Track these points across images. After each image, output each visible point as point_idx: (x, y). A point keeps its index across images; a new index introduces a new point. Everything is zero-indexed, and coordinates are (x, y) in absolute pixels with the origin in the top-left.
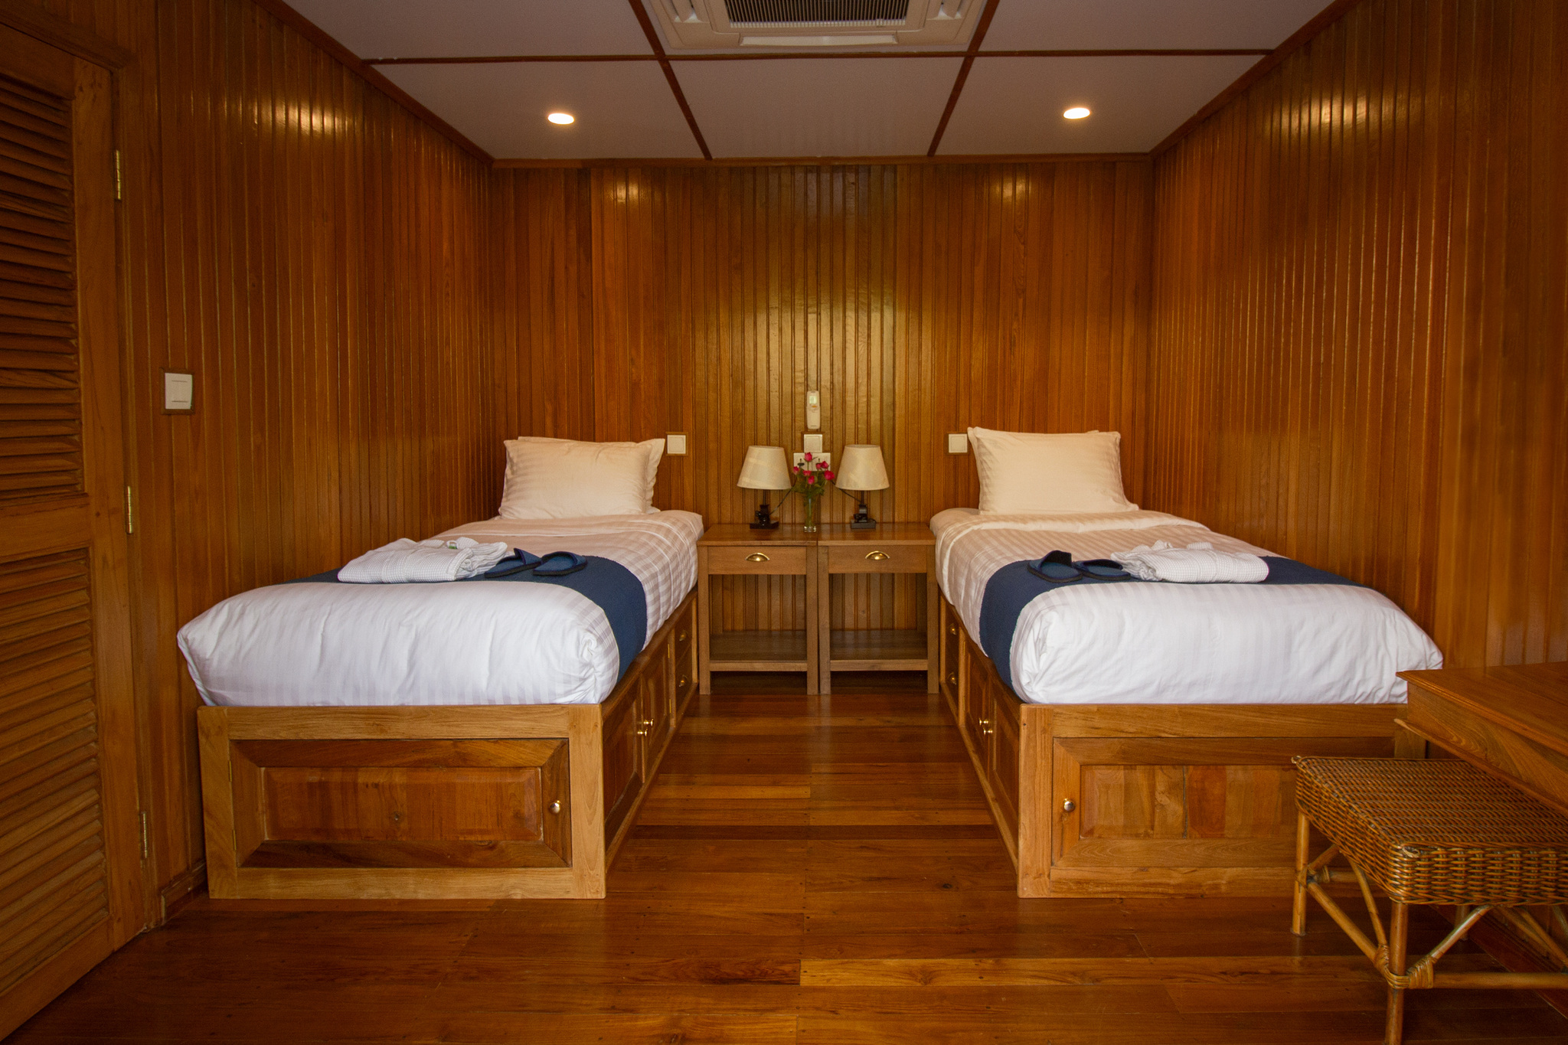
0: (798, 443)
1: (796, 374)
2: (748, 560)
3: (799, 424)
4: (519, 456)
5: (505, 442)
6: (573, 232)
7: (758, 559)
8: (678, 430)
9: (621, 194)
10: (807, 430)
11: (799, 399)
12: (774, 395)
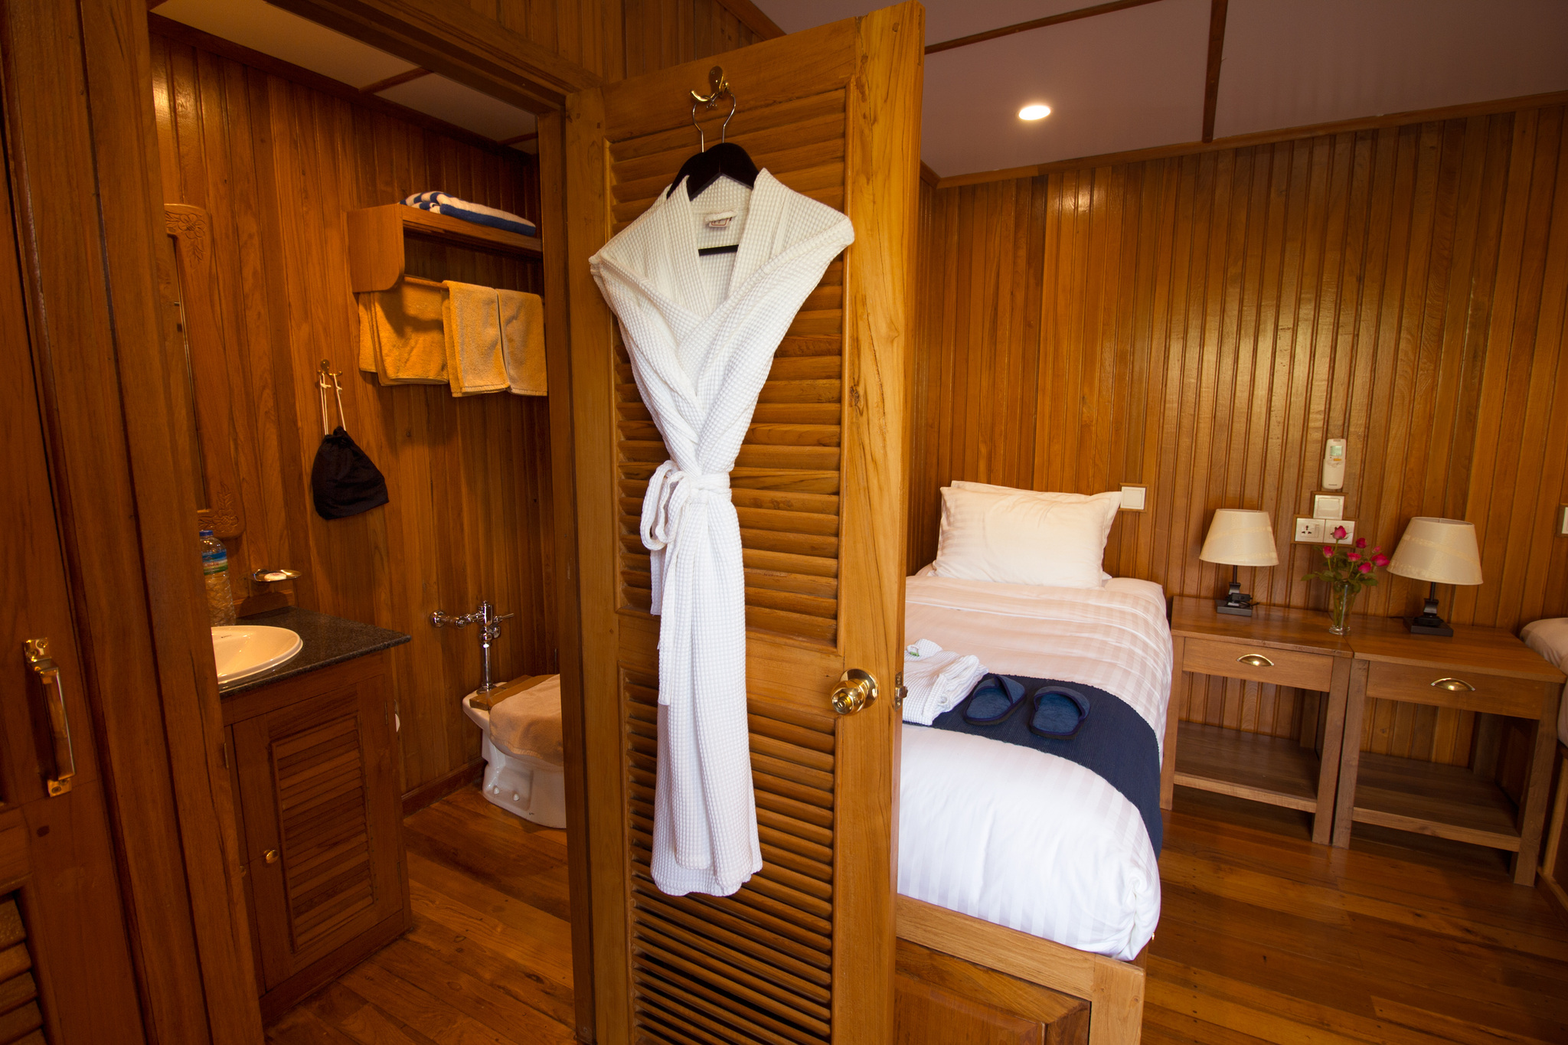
0: (1305, 506)
1: (1311, 416)
2: (1241, 661)
3: (1309, 479)
4: (957, 507)
5: (941, 489)
6: (1022, 253)
7: (1256, 663)
8: (1136, 481)
9: (1083, 201)
10: (1320, 489)
11: (1312, 449)
12: (1275, 443)
